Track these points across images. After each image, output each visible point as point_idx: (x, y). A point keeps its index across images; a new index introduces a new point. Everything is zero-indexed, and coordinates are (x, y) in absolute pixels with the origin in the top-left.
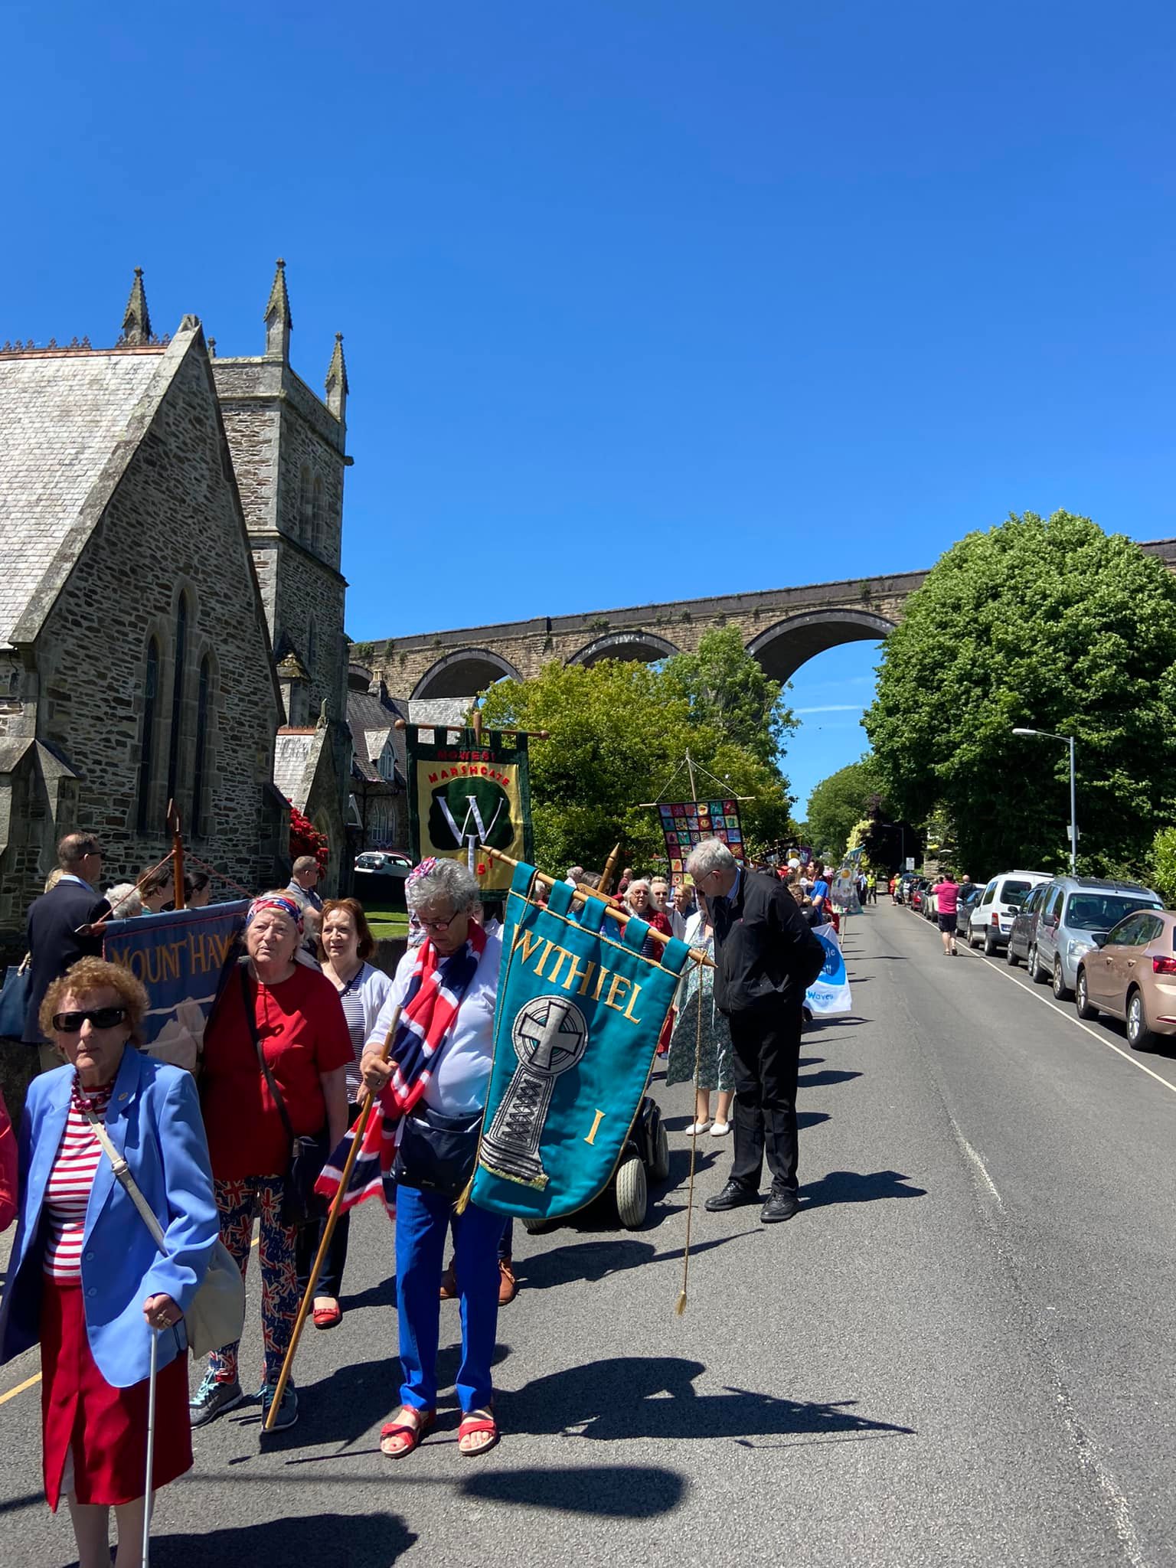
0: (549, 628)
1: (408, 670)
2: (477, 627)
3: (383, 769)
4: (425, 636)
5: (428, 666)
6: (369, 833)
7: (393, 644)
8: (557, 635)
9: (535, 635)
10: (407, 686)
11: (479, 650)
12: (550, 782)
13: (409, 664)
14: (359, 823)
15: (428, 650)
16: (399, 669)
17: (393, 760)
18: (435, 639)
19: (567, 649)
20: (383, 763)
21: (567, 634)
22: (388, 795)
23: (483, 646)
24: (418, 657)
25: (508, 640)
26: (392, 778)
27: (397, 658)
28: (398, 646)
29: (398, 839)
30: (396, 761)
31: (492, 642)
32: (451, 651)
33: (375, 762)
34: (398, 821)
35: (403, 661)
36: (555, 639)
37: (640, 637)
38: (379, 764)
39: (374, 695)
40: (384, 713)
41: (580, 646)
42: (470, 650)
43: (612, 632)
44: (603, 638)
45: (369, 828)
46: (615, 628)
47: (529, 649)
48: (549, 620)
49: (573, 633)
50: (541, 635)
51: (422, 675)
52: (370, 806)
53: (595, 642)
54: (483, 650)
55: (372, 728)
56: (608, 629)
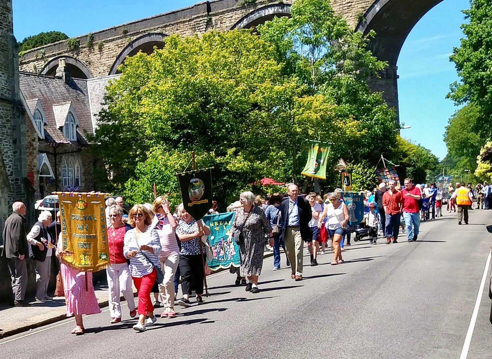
0: (209, 10)
1: (105, 56)
2: (154, 16)
3: (67, 133)
4: (115, 28)
5: (119, 51)
6: (60, 181)
7: (92, 37)
8: (215, 15)
9: (198, 17)
10: (105, 68)
11: (156, 34)
12: (175, 132)
13: (105, 51)
14: (52, 175)
15: (119, 38)
16: (99, 56)
17: (75, 126)
18: (123, 29)
19: (224, 26)
20: (67, 129)
21: (223, 13)
22: (72, 152)
23: (158, 31)
24: (112, 45)
25: (177, 23)
26: (75, 139)
27: (96, 48)
28: (96, 38)
29: (83, 184)
30: (77, 126)
31: (166, 26)
32: (135, 38)
33: (61, 128)
34: (83, 171)
35: (100, 49)
36: (214, 18)
37: (283, 8)
38: (64, 129)
39: (60, 78)
40: (68, 90)
41: (234, 22)
42: (149, 35)
43: (260, 6)
44: (252, 13)
45: (60, 177)
46: (261, 3)
47: (194, 29)
48: (208, 4)
49: (228, 11)
50: (202, 16)
51: (115, 58)
52: (60, 162)
53: (246, 16)
54: (159, 34)
55: (58, 103)
56: (256, 5)
